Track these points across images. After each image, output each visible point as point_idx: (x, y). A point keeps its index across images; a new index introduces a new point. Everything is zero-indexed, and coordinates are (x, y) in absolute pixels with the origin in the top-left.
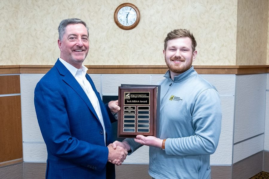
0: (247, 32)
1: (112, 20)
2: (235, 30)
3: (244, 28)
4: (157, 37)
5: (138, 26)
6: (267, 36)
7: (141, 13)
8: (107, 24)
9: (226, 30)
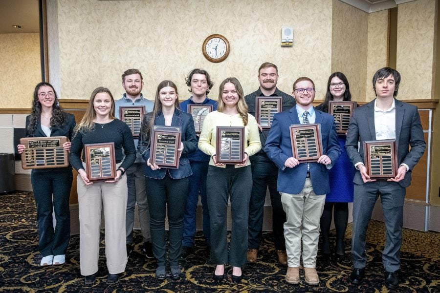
0: (343, 65)
1: (201, 53)
2: (330, 62)
3: (340, 61)
4: (247, 70)
5: (227, 59)
6: (367, 71)
7: (231, 45)
8: (195, 56)
9: (320, 62)
